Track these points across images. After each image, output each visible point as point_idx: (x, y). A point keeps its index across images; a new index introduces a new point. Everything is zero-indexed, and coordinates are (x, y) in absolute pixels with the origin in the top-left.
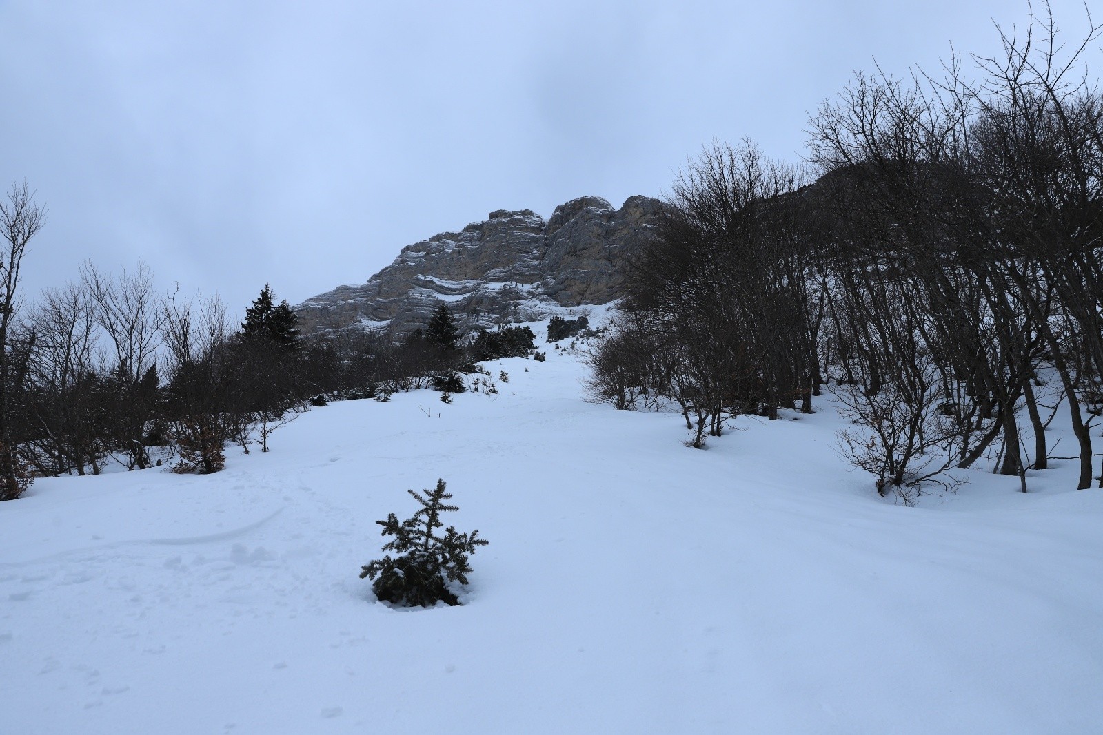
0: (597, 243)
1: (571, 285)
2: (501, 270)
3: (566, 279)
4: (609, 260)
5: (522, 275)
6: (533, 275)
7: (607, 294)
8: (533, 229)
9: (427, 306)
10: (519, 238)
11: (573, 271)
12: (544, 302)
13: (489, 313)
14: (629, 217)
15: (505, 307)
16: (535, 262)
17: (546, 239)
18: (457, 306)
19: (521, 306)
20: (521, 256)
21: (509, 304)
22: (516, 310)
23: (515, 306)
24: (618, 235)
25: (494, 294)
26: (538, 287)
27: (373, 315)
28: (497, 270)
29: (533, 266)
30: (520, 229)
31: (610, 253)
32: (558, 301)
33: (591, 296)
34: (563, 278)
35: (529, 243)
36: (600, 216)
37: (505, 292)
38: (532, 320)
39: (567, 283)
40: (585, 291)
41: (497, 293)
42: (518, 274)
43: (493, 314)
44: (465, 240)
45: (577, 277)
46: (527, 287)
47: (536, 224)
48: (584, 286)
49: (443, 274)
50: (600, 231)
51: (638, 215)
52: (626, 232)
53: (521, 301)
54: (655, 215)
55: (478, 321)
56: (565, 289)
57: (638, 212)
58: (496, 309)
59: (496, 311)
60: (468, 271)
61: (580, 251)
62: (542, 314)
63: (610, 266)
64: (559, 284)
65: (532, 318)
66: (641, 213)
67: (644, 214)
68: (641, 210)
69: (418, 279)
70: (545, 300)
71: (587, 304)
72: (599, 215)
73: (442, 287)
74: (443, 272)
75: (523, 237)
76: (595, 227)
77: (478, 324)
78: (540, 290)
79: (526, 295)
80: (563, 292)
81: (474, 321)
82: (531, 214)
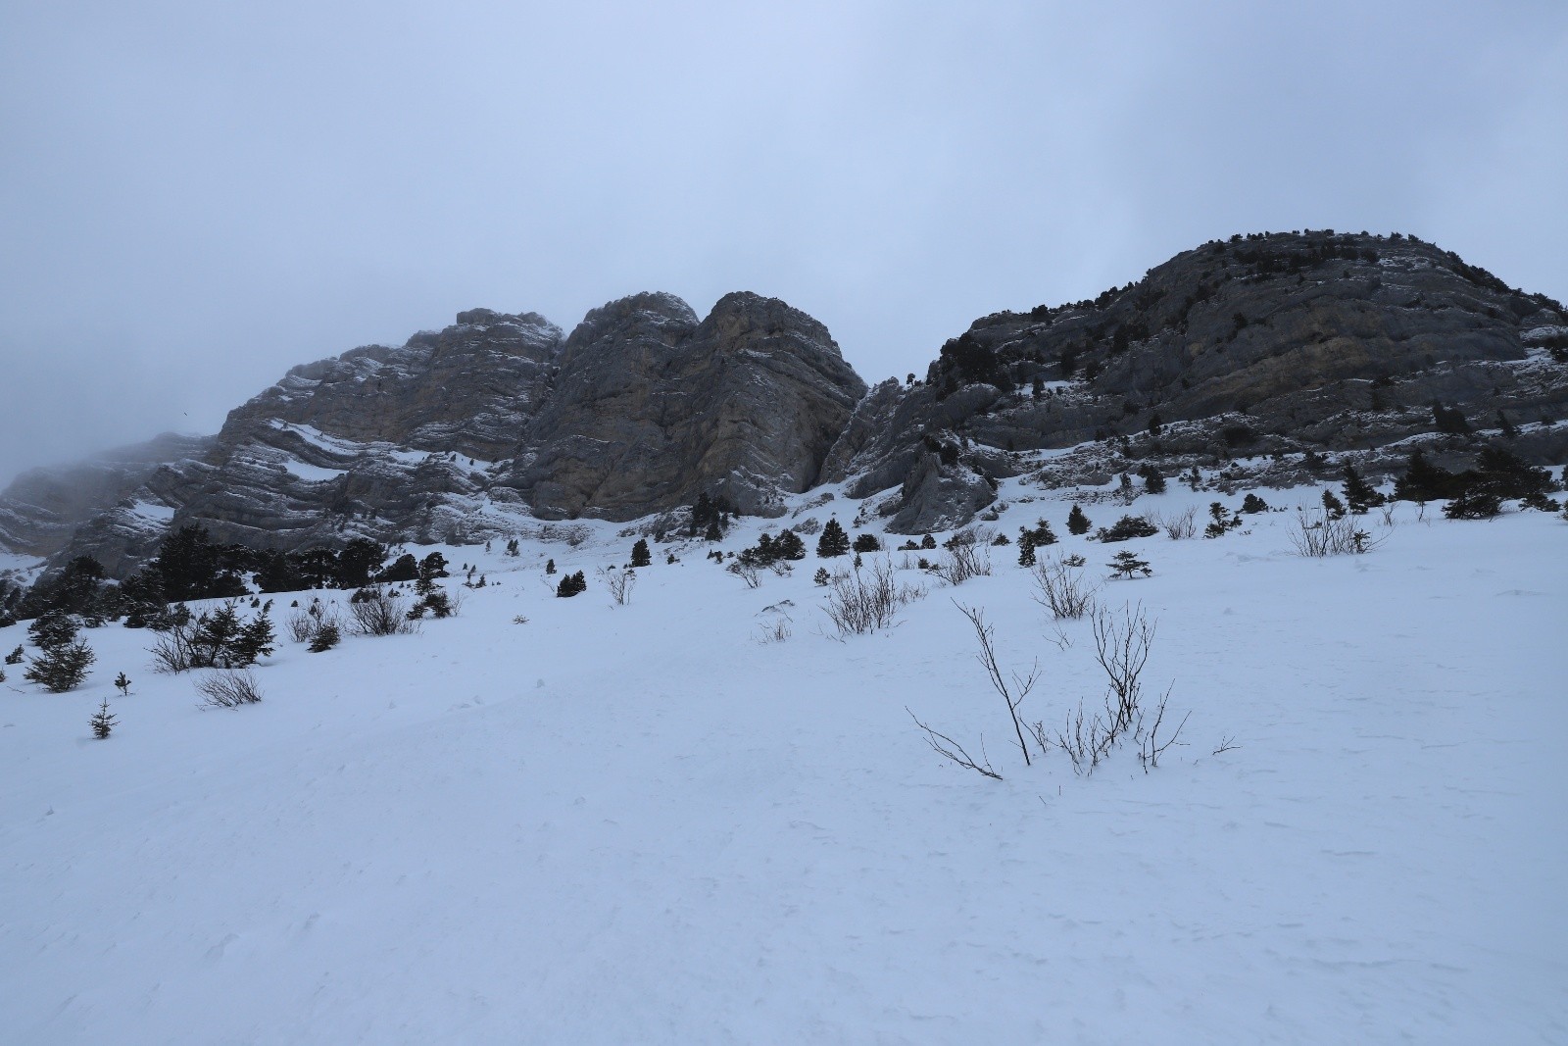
0: (642, 386)
1: (566, 471)
2: (444, 426)
3: (557, 456)
4: (660, 423)
5: (481, 440)
6: (505, 442)
7: (639, 498)
8: (532, 351)
9: (255, 486)
10: (498, 365)
11: (578, 441)
12: (500, 503)
13: (374, 514)
14: (718, 335)
15: (413, 506)
16: (515, 417)
17: (555, 373)
18: (322, 491)
19: (445, 507)
20: (489, 402)
21: (421, 500)
22: (429, 513)
23: (431, 505)
24: (690, 371)
25: (399, 474)
26: (502, 469)
27: (175, 495)
28: (437, 426)
29: (509, 423)
30: (505, 349)
31: (665, 409)
32: (531, 504)
33: (606, 499)
34: (552, 453)
35: (517, 378)
36: (666, 330)
37: (423, 472)
38: (454, 540)
39: (559, 464)
40: (596, 487)
41: (409, 472)
42: (472, 438)
43: (387, 517)
44: (400, 362)
45: (582, 455)
46: (481, 467)
47: (541, 341)
48: (594, 475)
49: (335, 425)
50: (654, 361)
51: (735, 331)
52: (706, 365)
53: (451, 496)
54: (771, 332)
55: (341, 530)
56: (551, 478)
57: (737, 325)
58: (393, 507)
59: (394, 512)
60: (387, 423)
61: (602, 398)
62: (480, 528)
63: (661, 436)
64: (542, 465)
65: (454, 536)
66: (742, 327)
67: (751, 328)
68: (744, 320)
69: (267, 428)
70: (503, 498)
71: (593, 516)
72: (661, 328)
73: (316, 449)
74: (335, 421)
75: (508, 364)
76: (644, 352)
77: (339, 535)
78: (503, 476)
79: (467, 482)
80: (546, 484)
81: (333, 530)
82: (541, 322)
